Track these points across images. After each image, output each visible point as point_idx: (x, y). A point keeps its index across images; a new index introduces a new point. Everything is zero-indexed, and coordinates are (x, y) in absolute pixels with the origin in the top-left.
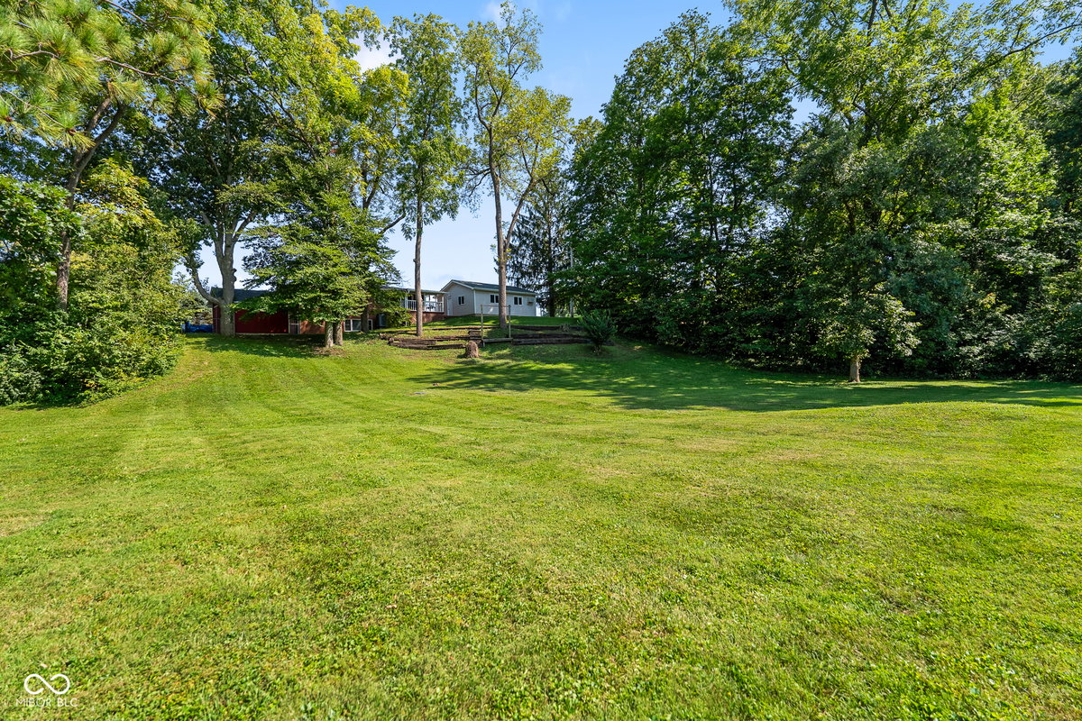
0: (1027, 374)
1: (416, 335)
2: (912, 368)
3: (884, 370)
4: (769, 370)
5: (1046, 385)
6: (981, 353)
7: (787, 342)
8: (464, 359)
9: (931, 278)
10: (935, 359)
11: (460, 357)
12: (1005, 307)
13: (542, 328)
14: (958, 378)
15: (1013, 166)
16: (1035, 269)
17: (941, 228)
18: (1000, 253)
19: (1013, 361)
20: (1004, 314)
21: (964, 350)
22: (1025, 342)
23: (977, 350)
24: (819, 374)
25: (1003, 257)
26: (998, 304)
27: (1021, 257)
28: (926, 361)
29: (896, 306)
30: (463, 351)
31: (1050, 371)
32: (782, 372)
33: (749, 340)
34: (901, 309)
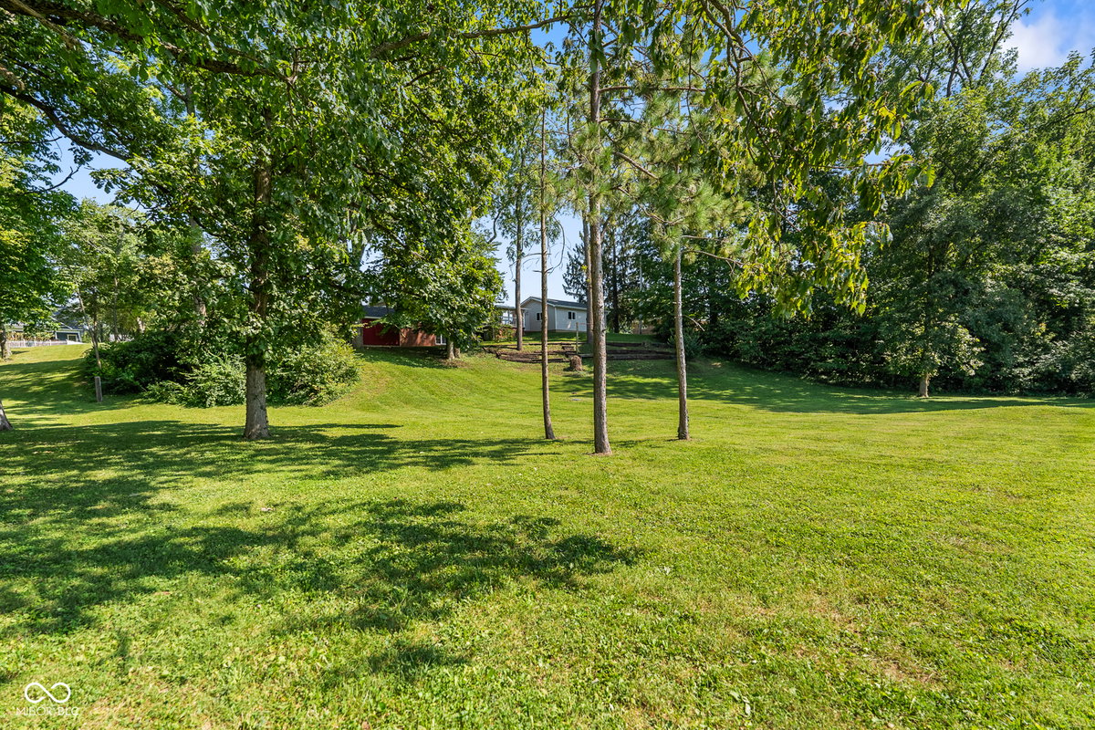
0: (1068, 392)
1: (518, 349)
2: (970, 386)
3: (945, 388)
4: (841, 386)
5: (1083, 401)
6: (1030, 374)
7: (857, 362)
8: (570, 373)
9: (1001, 312)
10: (990, 378)
11: (565, 370)
12: (1053, 335)
13: (625, 345)
14: (1009, 395)
15: (1067, 212)
16: (1081, 303)
17: (1006, 270)
18: (1052, 288)
19: (1057, 381)
20: (1052, 340)
21: (1017, 371)
22: (1068, 366)
23: (1026, 371)
24: (888, 389)
25: (1055, 291)
26: (1047, 332)
27: (1070, 292)
28: (982, 380)
29: (964, 334)
30: (568, 365)
31: (1085, 390)
32: (853, 387)
33: (823, 359)
34: (968, 337)
